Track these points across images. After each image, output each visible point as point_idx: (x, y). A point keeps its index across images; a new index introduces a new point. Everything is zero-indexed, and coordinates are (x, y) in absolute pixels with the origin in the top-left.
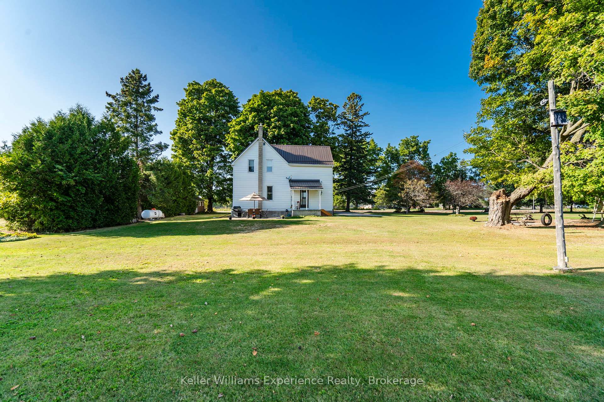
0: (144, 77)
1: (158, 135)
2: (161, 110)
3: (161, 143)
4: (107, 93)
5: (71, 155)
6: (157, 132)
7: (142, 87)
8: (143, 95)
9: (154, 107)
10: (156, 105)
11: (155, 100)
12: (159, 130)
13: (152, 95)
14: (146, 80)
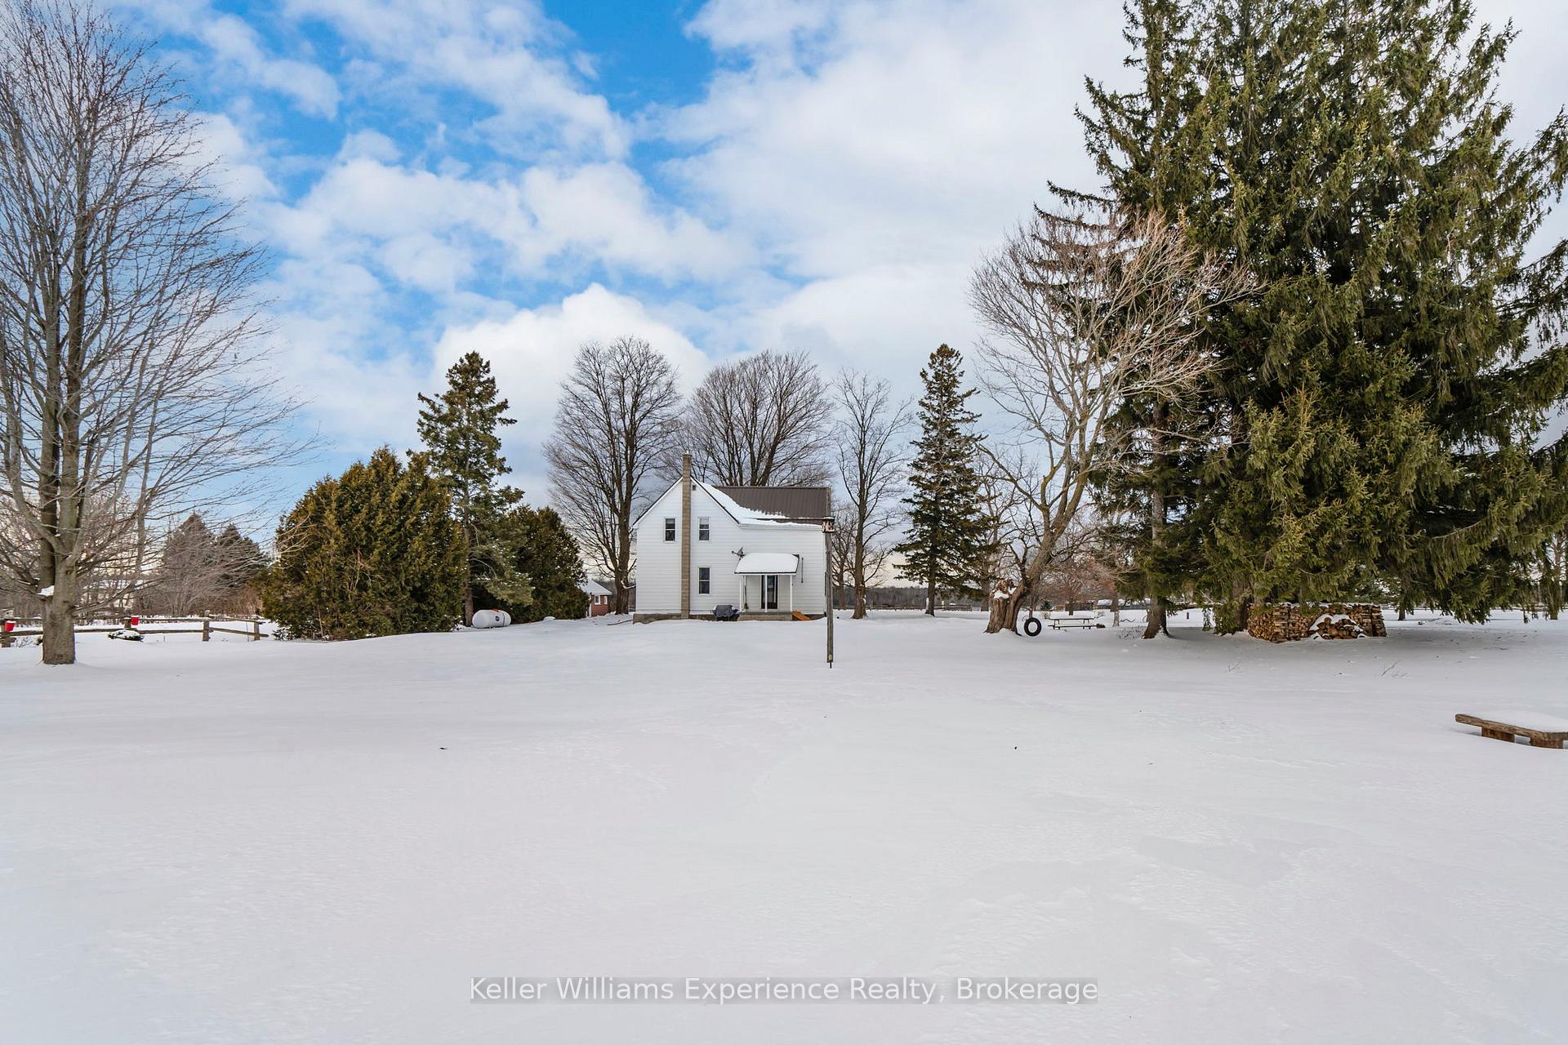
0: (486, 367)
1: (504, 474)
2: (512, 422)
3: (509, 488)
4: (419, 395)
5: (368, 529)
6: (502, 470)
7: (480, 384)
8: (481, 398)
9: (500, 419)
10: (504, 414)
11: (504, 406)
12: (506, 465)
13: (498, 399)
14: (488, 371)
